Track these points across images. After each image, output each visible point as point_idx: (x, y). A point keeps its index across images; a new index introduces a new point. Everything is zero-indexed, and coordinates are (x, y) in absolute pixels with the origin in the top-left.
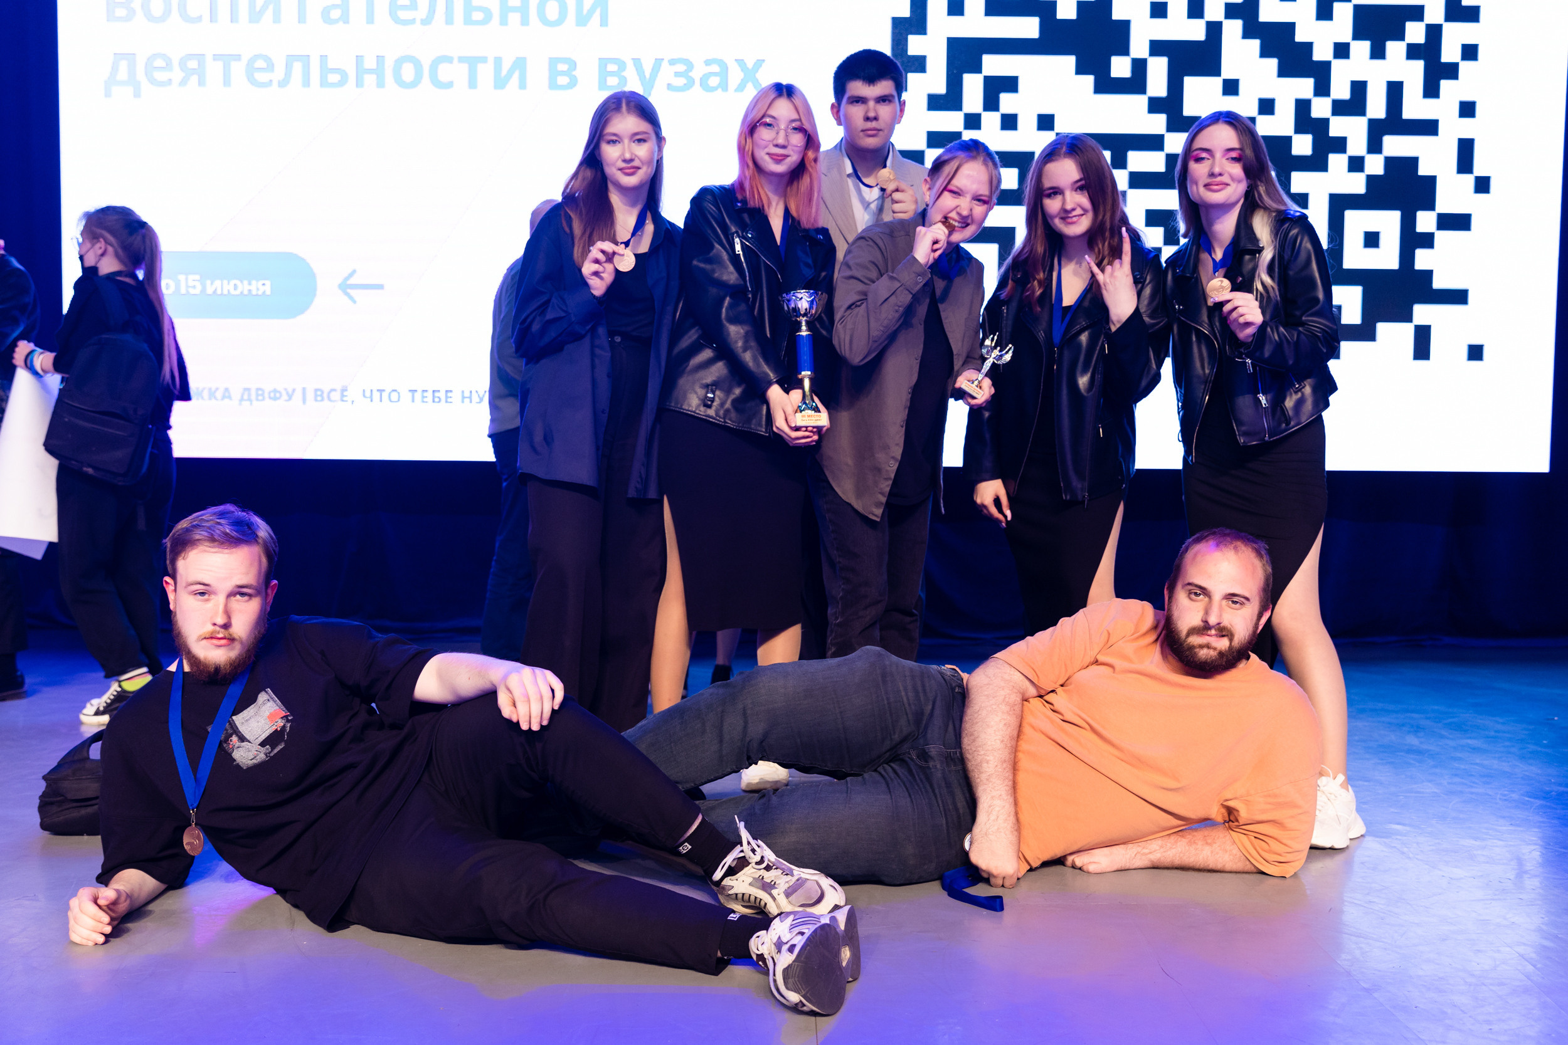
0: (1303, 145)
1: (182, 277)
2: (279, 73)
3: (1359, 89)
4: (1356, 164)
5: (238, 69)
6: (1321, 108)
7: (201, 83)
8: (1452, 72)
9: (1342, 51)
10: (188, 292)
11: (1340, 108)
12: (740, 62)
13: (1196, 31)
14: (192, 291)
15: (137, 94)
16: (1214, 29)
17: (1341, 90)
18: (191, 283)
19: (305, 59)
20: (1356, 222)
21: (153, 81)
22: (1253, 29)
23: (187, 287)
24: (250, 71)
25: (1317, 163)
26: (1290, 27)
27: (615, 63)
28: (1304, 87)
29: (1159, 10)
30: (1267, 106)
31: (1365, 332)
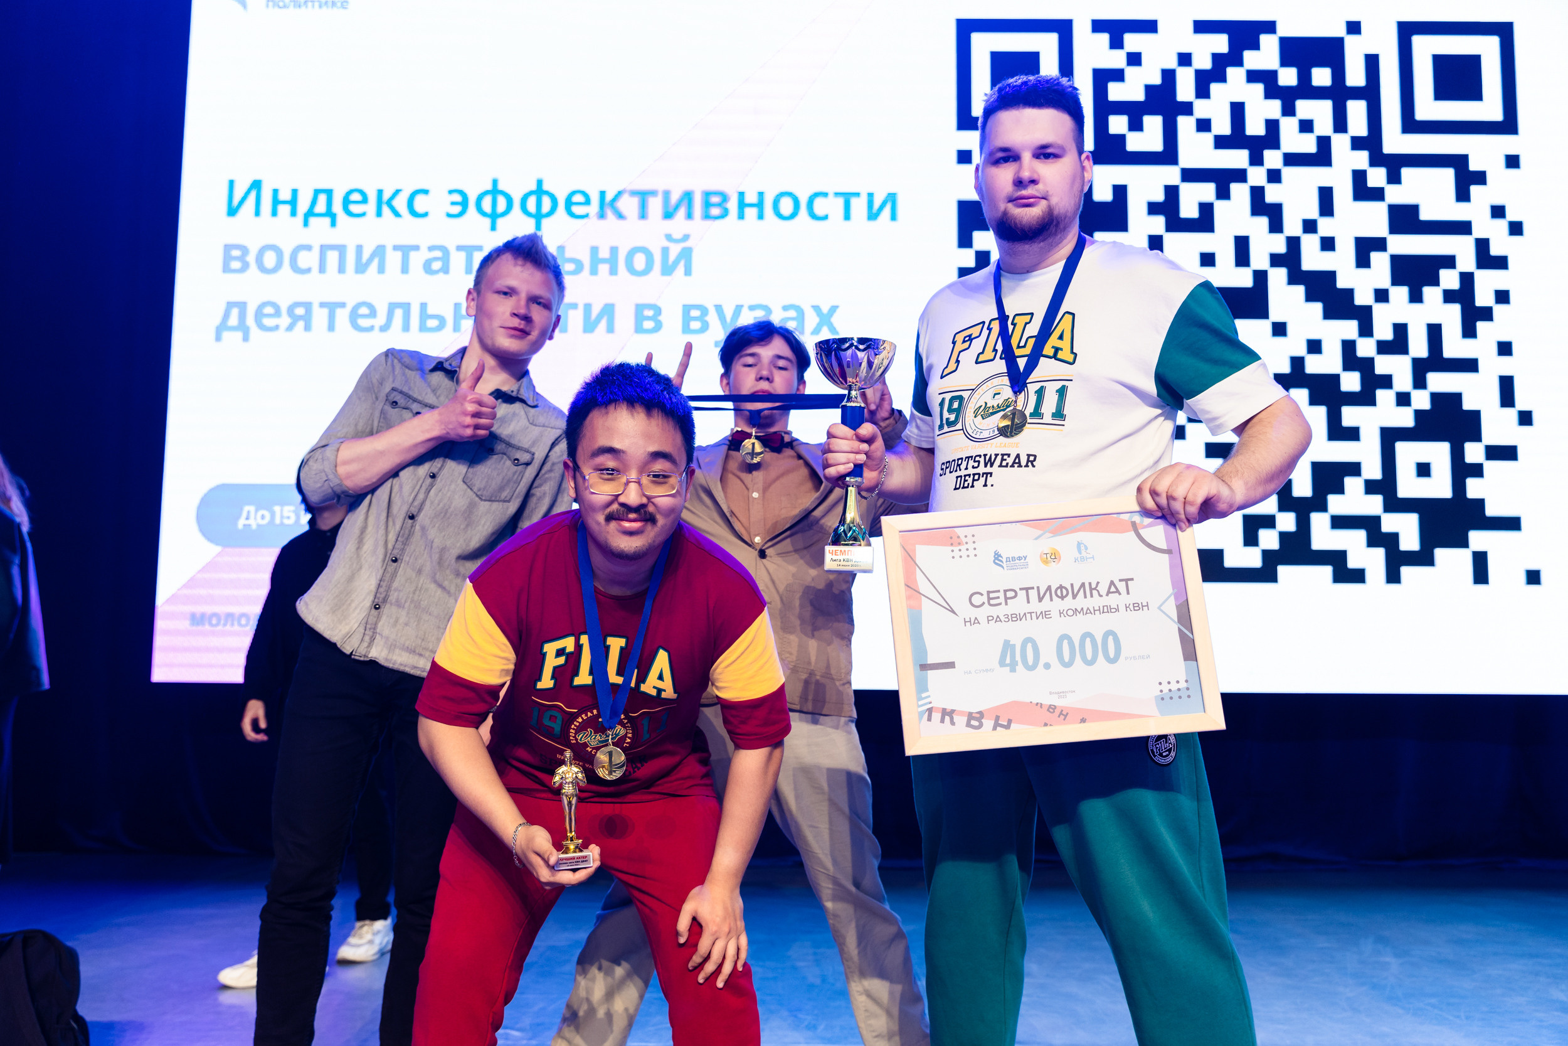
0: (1351, 382)
1: (277, 509)
2: (381, 319)
3: (1401, 330)
4: (1403, 399)
5: (342, 316)
6: (1366, 348)
7: (307, 328)
9: (1382, 296)
10: (283, 523)
11: (1384, 348)
12: (816, 308)
13: (1243, 279)
14: (286, 521)
15: (246, 339)
16: (1261, 277)
17: (1383, 331)
18: (285, 514)
19: (407, 307)
20: (1408, 453)
21: (262, 327)
22: (1296, 276)
23: (282, 517)
24: (354, 316)
25: (1365, 398)
26: (1331, 276)
27: (697, 309)
28: (1349, 328)
29: (1208, 260)
30: (1315, 346)
31: (1424, 558)
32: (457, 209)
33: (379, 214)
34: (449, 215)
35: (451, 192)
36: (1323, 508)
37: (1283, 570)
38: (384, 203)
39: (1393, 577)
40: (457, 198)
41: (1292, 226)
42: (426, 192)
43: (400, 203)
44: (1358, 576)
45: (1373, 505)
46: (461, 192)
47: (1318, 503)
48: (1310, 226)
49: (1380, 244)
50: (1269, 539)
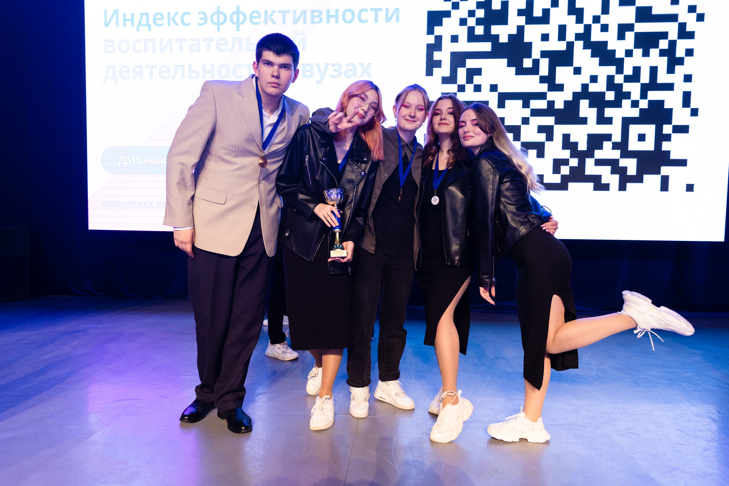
0: (610, 96)
1: (134, 157)
2: (172, 73)
3: (637, 70)
4: (635, 104)
5: (156, 72)
6: (619, 79)
7: (141, 77)
8: (681, 62)
9: (629, 53)
10: (136, 163)
11: (628, 79)
12: (362, 65)
13: (562, 46)
14: (138, 163)
15: (116, 83)
16: (570, 45)
17: (628, 71)
18: (137, 160)
19: (182, 67)
20: (635, 130)
21: (122, 77)
22: (588, 44)
23: (136, 161)
24: (161, 72)
25: (616, 103)
26: (605, 43)
27: (309, 66)
28: (611, 70)
29: (545, 37)
30: (594, 79)
31: (638, 179)
32: (202, 21)
33: (169, 24)
34: (199, 24)
35: (199, 13)
36: (592, 156)
37: (571, 185)
38: (171, 20)
39: (622, 187)
40: (202, 16)
41: (588, 19)
42: (189, 13)
43: (178, 19)
44: (606, 187)
45: (616, 154)
46: (204, 13)
47: (589, 153)
48: (596, 19)
49: (630, 27)
50: (565, 170)
